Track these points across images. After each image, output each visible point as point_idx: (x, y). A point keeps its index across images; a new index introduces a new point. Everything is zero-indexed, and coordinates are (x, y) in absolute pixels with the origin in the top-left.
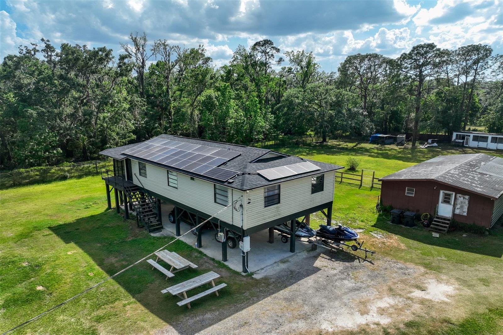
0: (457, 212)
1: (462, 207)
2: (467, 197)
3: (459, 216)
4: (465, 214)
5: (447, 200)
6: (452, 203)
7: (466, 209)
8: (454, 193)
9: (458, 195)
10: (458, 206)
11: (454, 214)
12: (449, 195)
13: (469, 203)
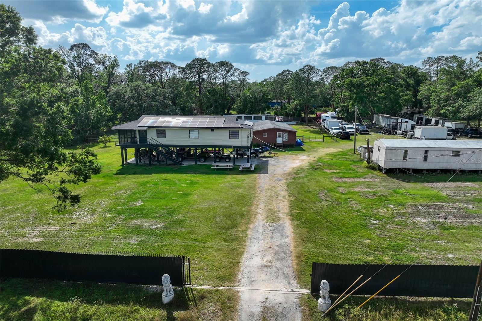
0: (284, 140)
1: (286, 138)
2: (287, 133)
3: (285, 141)
4: (287, 140)
5: (280, 136)
6: (282, 137)
7: (287, 139)
8: (282, 133)
9: (284, 133)
10: (284, 138)
11: (283, 141)
12: (281, 134)
13: (288, 136)
